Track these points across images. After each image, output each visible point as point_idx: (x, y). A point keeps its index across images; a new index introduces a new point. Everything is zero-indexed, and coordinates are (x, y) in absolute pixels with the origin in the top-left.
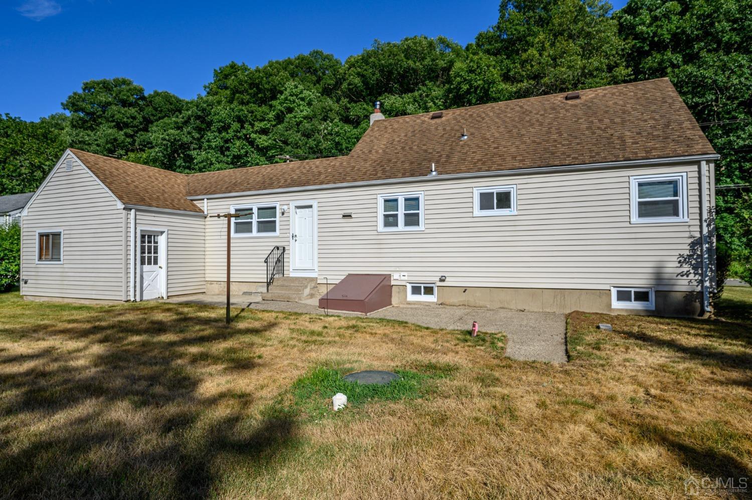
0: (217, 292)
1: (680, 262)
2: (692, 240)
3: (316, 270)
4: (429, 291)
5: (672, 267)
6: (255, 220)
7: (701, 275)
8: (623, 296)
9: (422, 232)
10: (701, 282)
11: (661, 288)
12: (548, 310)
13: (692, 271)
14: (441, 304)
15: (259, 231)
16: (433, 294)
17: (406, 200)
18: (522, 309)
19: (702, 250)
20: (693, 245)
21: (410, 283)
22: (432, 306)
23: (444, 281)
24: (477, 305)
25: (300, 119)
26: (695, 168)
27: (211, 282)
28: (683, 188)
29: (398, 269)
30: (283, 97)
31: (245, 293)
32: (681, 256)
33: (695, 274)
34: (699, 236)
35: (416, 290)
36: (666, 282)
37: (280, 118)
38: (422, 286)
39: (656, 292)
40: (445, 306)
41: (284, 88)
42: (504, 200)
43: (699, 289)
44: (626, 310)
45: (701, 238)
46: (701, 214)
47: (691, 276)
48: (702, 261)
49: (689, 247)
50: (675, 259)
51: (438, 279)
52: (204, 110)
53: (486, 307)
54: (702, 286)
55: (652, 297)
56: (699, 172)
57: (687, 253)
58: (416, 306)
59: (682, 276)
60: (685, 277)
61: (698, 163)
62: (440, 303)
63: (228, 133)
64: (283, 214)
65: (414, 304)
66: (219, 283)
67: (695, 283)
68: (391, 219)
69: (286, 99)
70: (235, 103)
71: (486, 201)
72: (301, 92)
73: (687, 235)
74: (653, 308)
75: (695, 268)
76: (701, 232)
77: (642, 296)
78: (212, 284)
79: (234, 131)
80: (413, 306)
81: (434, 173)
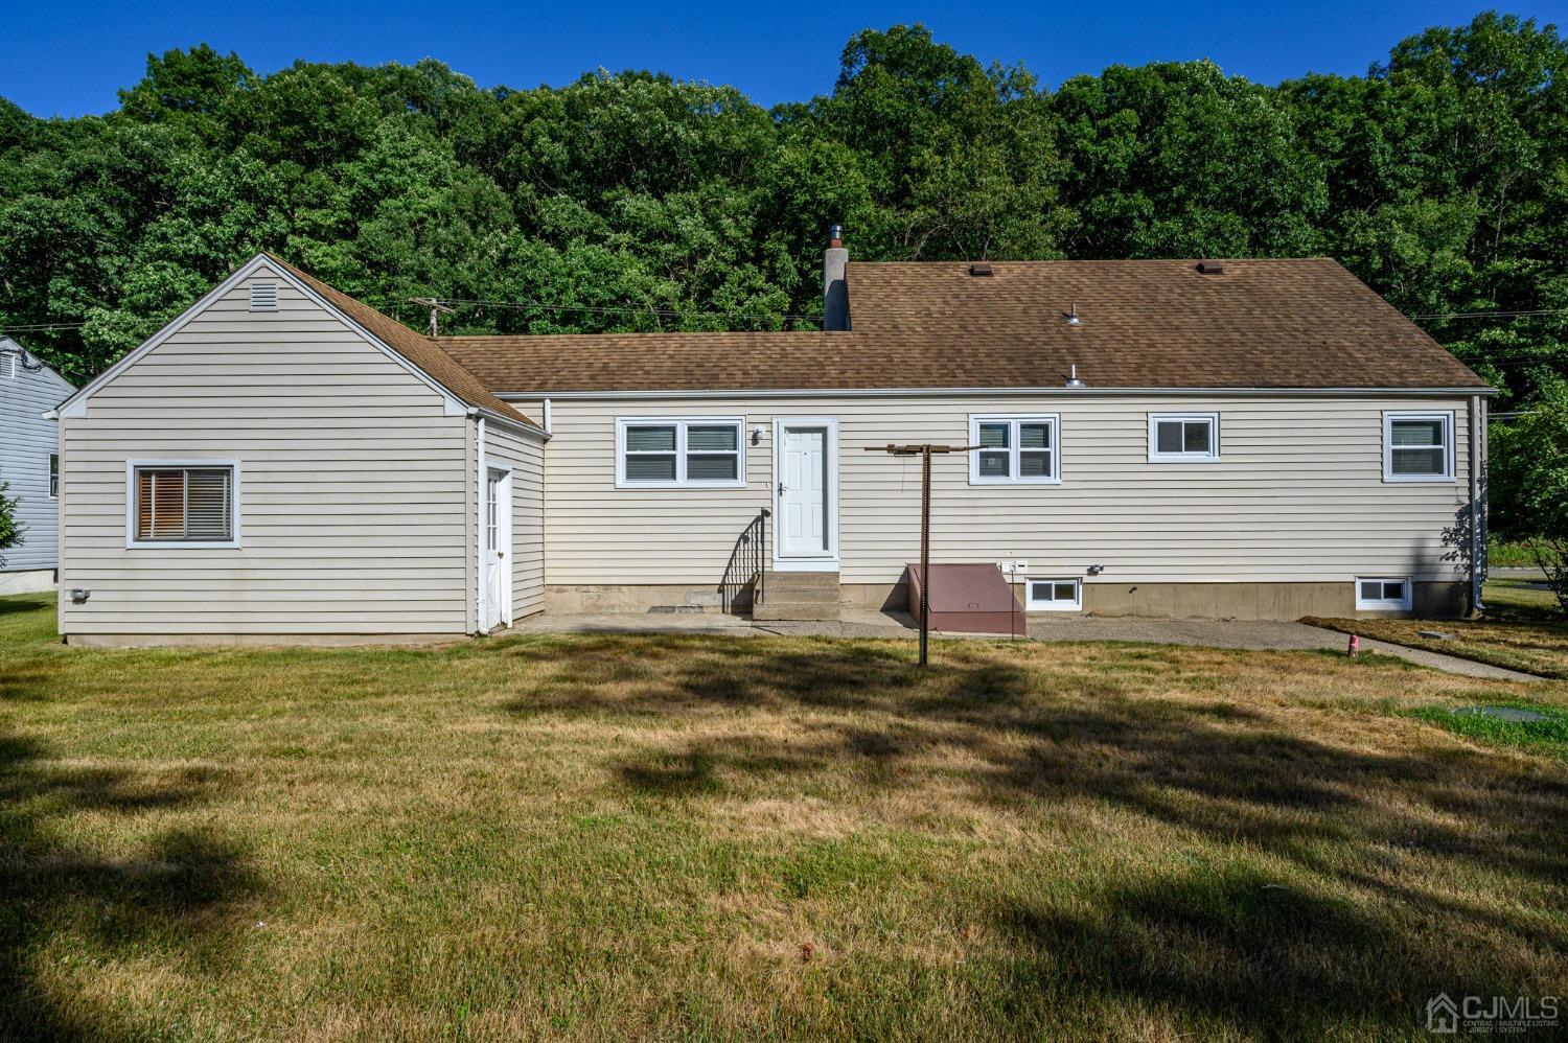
0: (577, 608)
1: (1444, 539)
2: (1460, 508)
3: (836, 557)
4: (1065, 592)
5: (1434, 546)
6: (682, 452)
7: (1470, 558)
8: (1370, 591)
9: (1055, 487)
10: (1470, 568)
11: (1421, 578)
12: (1265, 618)
13: (1459, 553)
14: (1090, 615)
15: (692, 475)
16: (1072, 598)
17: (1023, 427)
18: (1228, 617)
19: (1471, 523)
20: (1460, 515)
21: (1031, 579)
22: (1074, 618)
23: (1096, 573)
24: (1154, 613)
25: (421, 214)
26: (1463, 405)
27: (561, 588)
28: (1448, 433)
29: (1009, 554)
30: (373, 156)
31: (654, 609)
32: (1447, 531)
33: (1463, 556)
34: (1468, 502)
35: (1041, 592)
36: (1427, 568)
37: (364, 206)
38: (1053, 583)
39: (1414, 584)
40: (1097, 618)
41: (373, 137)
42: (1197, 437)
43: (1467, 577)
44: (1376, 612)
45: (1470, 505)
46: (1471, 472)
47: (1458, 560)
48: (1471, 539)
49: (1455, 519)
50: (1438, 535)
51: (1084, 571)
52: (144, 156)
53: (1169, 617)
54: (1471, 575)
55: (1408, 591)
56: (1470, 411)
57: (1453, 526)
58: (1044, 620)
59: (1447, 559)
60: (1450, 561)
61: (1468, 398)
62: (1087, 612)
63: (219, 223)
64: (755, 440)
65: (1040, 617)
66: (585, 588)
67: (1462, 570)
68: (992, 461)
69: (383, 163)
70: (242, 151)
71: (1169, 437)
72: (415, 152)
73: (1454, 501)
74: (1410, 608)
75: (1463, 548)
76: (1471, 497)
77: (1393, 591)
78: (564, 591)
79: (238, 222)
80: (1038, 620)
81: (1076, 383)
